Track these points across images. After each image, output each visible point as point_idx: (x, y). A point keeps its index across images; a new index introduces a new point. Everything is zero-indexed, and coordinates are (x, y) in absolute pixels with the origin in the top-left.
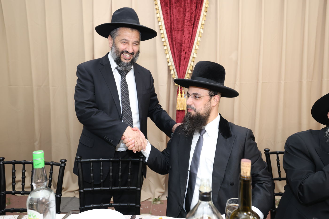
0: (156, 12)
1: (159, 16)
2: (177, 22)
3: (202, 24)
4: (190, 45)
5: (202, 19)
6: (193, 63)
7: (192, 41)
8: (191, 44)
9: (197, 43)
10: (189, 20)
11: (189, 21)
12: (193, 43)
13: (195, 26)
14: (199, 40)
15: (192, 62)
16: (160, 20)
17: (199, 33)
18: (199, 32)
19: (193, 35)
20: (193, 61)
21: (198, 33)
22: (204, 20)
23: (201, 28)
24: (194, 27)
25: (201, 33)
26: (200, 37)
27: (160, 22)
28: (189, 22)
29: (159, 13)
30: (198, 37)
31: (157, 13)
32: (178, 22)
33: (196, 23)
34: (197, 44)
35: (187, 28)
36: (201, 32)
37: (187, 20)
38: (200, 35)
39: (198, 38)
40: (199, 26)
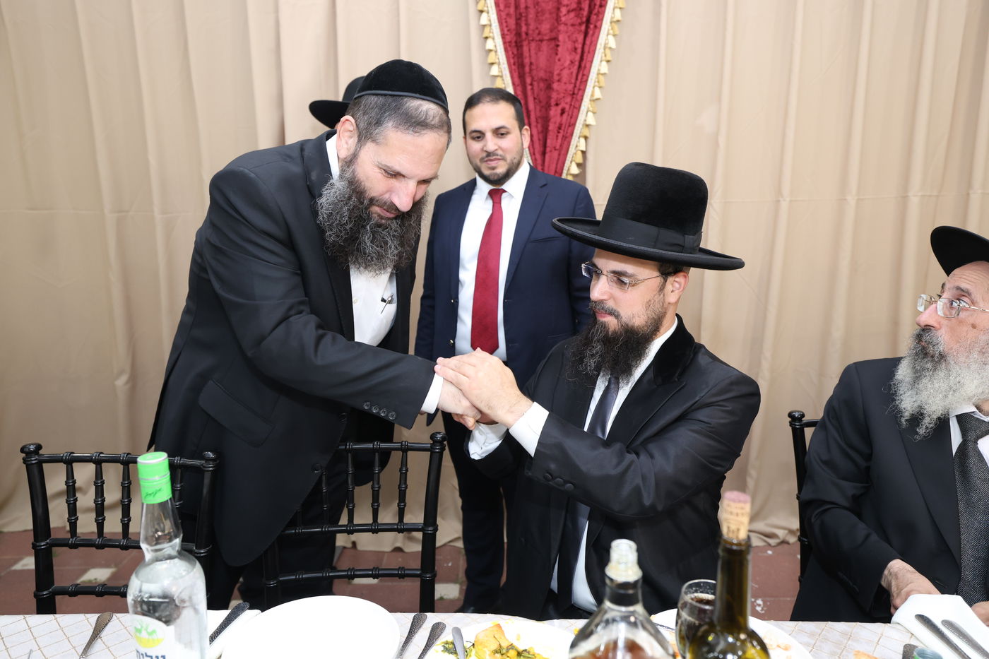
2: (538, 13)
3: (615, 20)
4: (575, 86)
5: (615, 3)
7: (583, 75)
8: (578, 82)
9: (598, 82)
10: (574, 6)
11: (572, 11)
12: (587, 81)
13: (592, 26)
14: (602, 72)
15: (582, 141)
16: (486, 9)
17: (605, 48)
18: (603, 46)
19: (585, 58)
20: (586, 138)
21: (602, 50)
22: (620, 8)
23: (611, 32)
24: (589, 30)
25: (610, 48)
26: (608, 61)
27: (484, 15)
28: (572, 15)
30: (601, 61)
32: (539, 15)
33: (595, 17)
34: (597, 84)
35: (568, 34)
36: (609, 46)
37: (569, 8)
38: (605, 56)
39: (600, 65)
40: (606, 26)
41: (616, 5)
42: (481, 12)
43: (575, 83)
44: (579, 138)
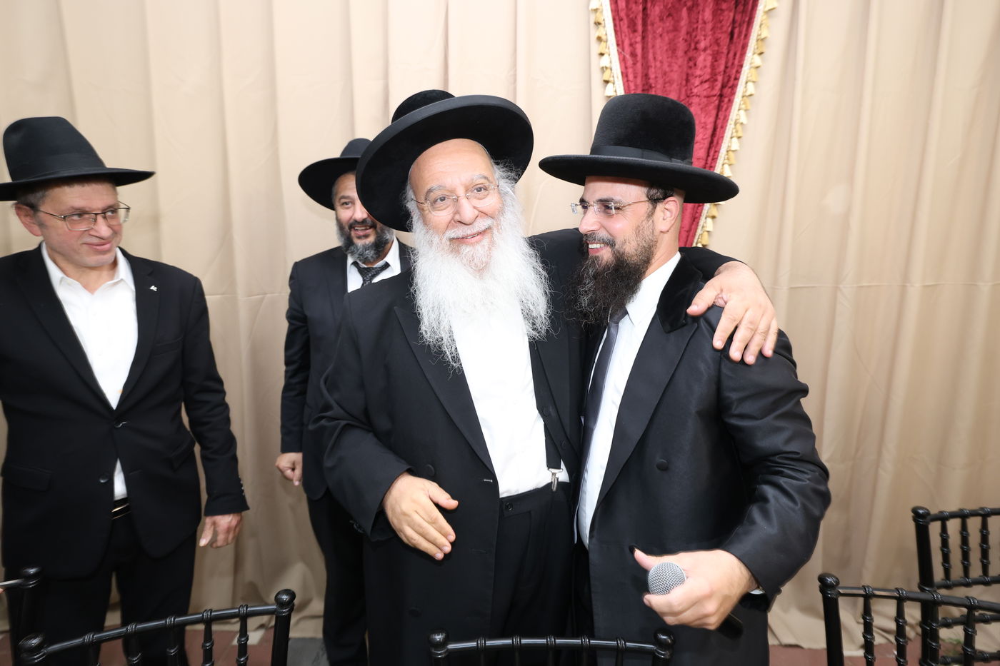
0: (596, 48)
1: (608, 66)
2: (665, 83)
3: (748, 93)
4: (706, 163)
5: (747, 77)
6: (714, 223)
7: (716, 152)
8: (710, 159)
9: (728, 159)
10: (707, 77)
11: (706, 82)
12: (717, 158)
13: (726, 100)
14: (733, 148)
15: (709, 220)
16: (611, 79)
17: (736, 124)
18: (734, 121)
19: (718, 133)
20: (713, 217)
21: (733, 126)
22: (754, 82)
23: (743, 106)
24: (722, 104)
25: (742, 124)
26: (739, 138)
27: (610, 85)
28: (706, 85)
29: (609, 55)
30: (731, 138)
31: (602, 54)
32: (666, 85)
33: (730, 90)
34: (726, 161)
35: (701, 106)
36: (741, 121)
37: (701, 78)
38: (737, 132)
39: (730, 142)
40: (738, 99)
41: (749, 79)
42: (607, 82)
43: (707, 160)
44: (706, 218)
